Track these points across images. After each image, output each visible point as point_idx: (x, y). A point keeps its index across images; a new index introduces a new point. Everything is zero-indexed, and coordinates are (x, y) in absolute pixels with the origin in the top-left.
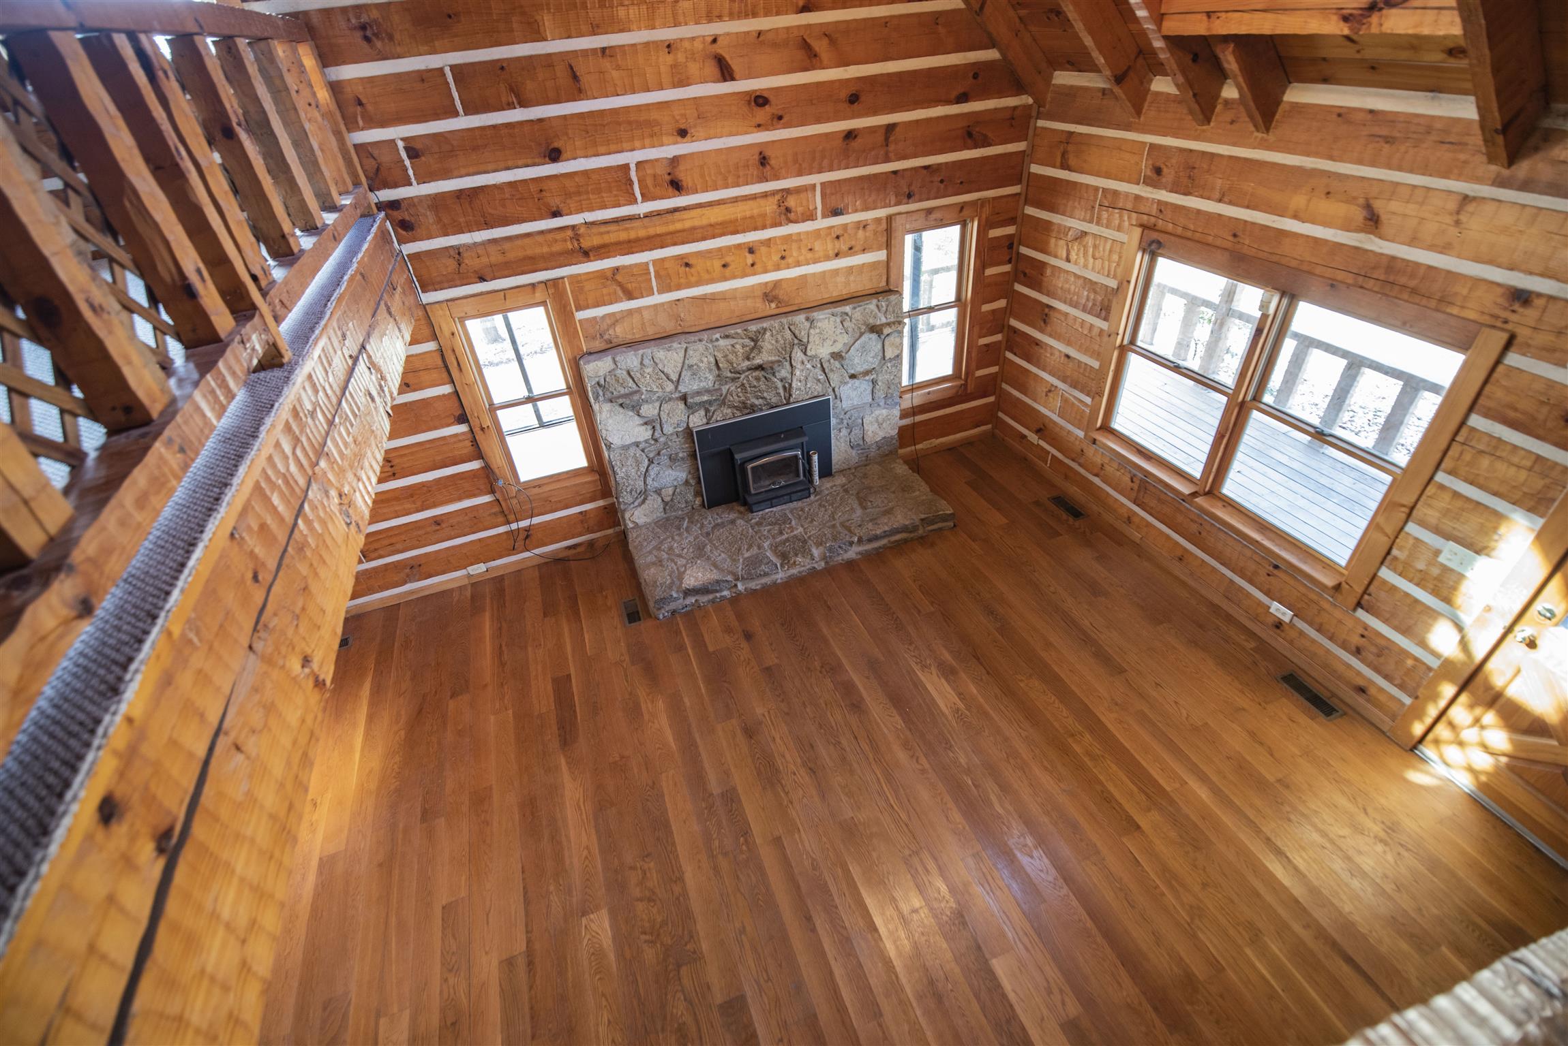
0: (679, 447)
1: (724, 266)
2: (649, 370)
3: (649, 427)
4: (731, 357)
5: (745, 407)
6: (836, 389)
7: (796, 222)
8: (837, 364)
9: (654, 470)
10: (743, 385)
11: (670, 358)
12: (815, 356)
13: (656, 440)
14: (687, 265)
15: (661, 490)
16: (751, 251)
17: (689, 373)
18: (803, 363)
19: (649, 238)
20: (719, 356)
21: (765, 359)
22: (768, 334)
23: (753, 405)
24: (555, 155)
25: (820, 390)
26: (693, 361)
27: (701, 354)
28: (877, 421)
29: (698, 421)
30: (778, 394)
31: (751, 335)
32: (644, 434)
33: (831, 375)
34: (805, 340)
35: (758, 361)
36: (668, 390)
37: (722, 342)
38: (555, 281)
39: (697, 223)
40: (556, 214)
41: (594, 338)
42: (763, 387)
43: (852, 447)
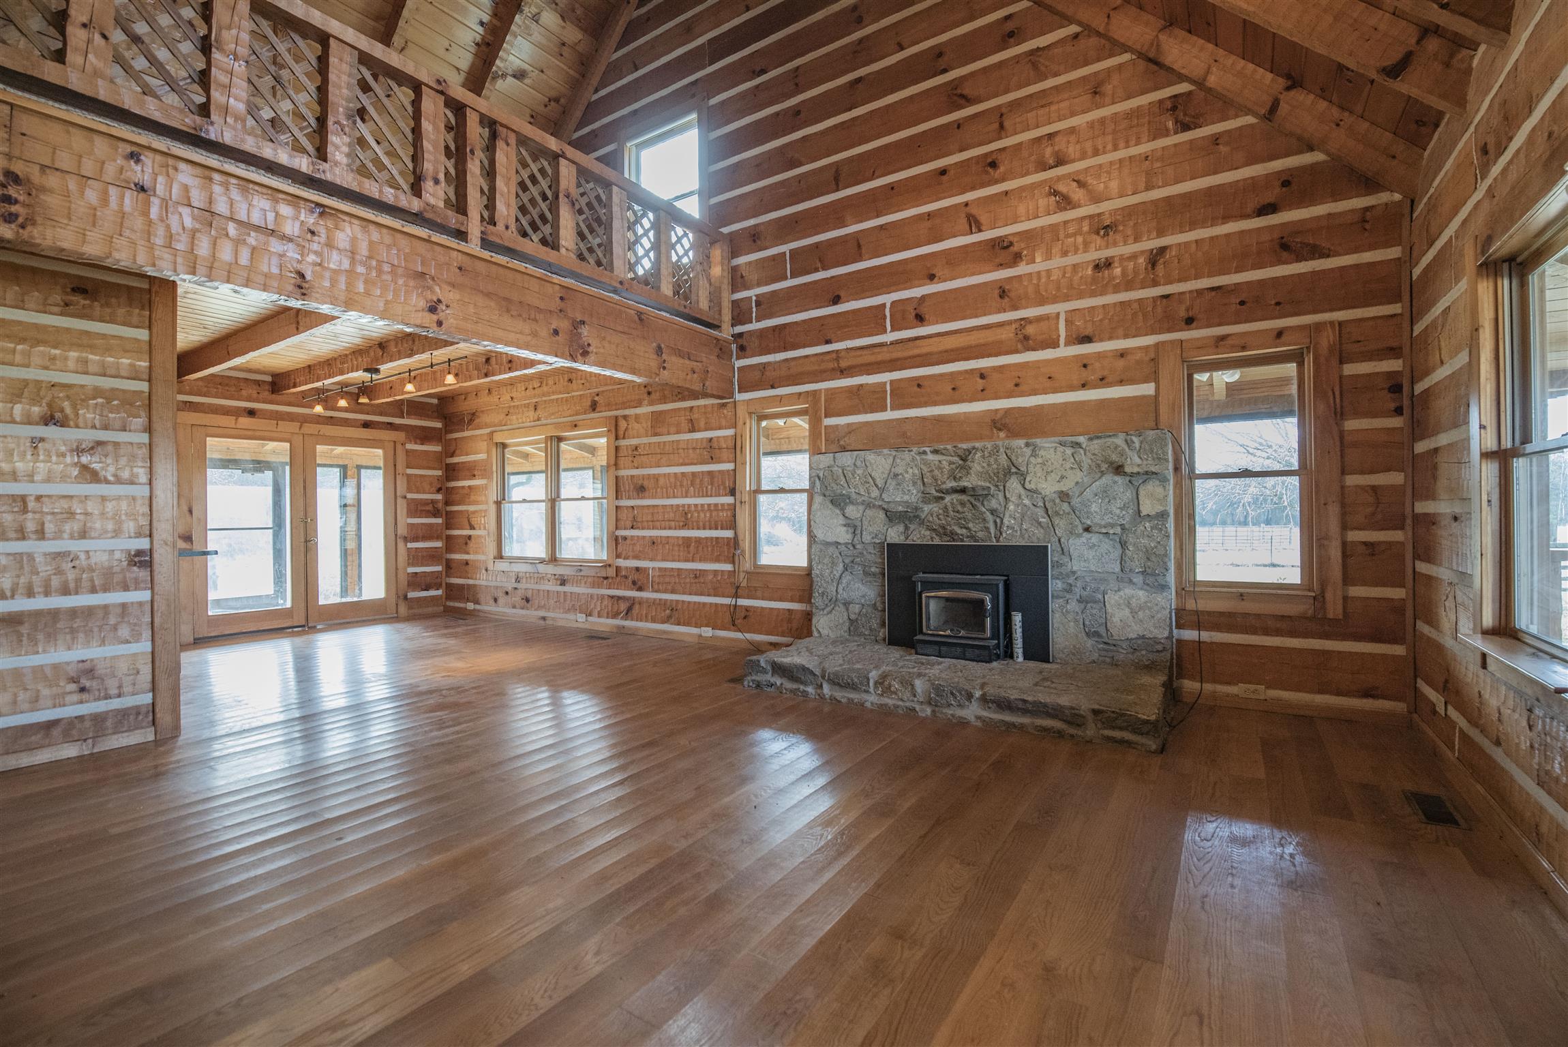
0: (874, 560)
1: (954, 389)
2: (859, 472)
3: (851, 530)
4: (936, 472)
5: (943, 531)
6: (1062, 540)
7: (1034, 349)
8: (1065, 506)
9: (847, 578)
10: (946, 507)
11: (879, 463)
12: (1035, 491)
13: (854, 546)
14: (919, 386)
15: (850, 603)
16: (982, 376)
17: (894, 483)
18: (1020, 497)
19: (892, 361)
20: (925, 469)
21: (974, 483)
22: (979, 454)
23: (953, 533)
24: (836, 300)
25: (1041, 536)
26: (899, 470)
27: (908, 464)
28: (1129, 605)
29: (895, 535)
30: (987, 529)
31: (960, 452)
32: (843, 535)
33: (1056, 521)
34: (1023, 469)
35: (965, 483)
36: (873, 495)
37: (930, 457)
38: (815, 393)
39: (934, 349)
40: (828, 342)
41: (833, 442)
42: (969, 516)
43: (1087, 634)
